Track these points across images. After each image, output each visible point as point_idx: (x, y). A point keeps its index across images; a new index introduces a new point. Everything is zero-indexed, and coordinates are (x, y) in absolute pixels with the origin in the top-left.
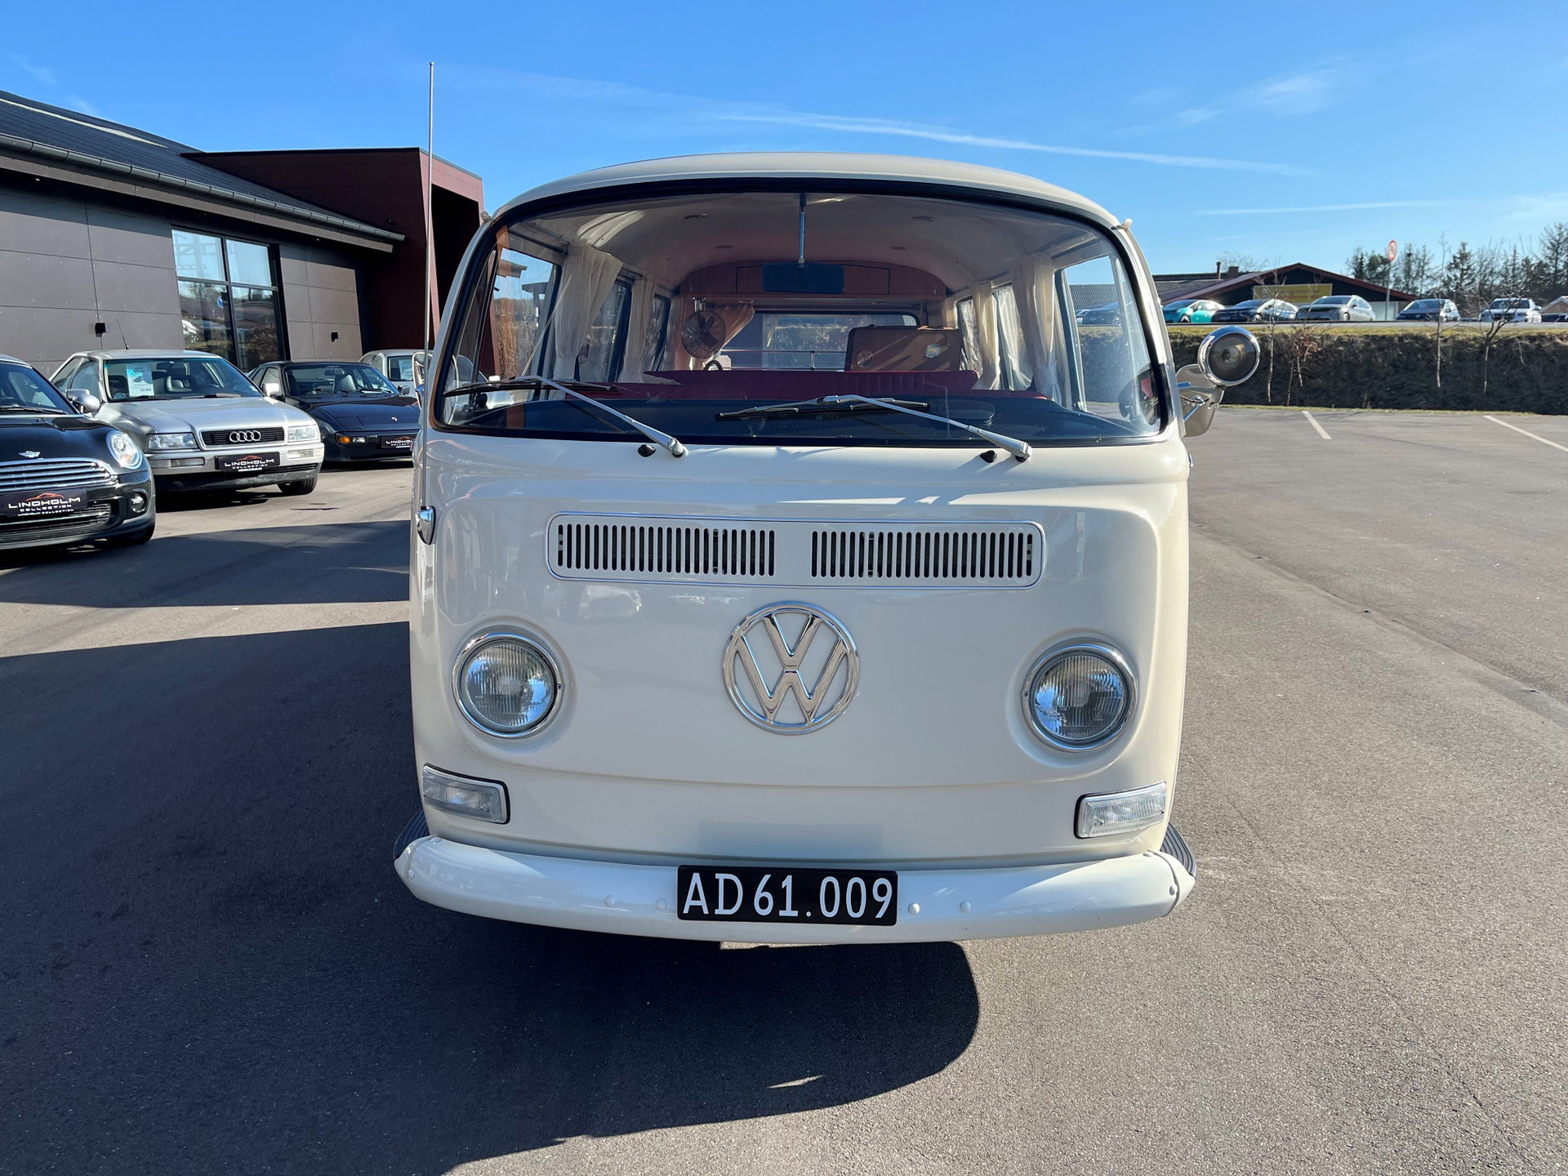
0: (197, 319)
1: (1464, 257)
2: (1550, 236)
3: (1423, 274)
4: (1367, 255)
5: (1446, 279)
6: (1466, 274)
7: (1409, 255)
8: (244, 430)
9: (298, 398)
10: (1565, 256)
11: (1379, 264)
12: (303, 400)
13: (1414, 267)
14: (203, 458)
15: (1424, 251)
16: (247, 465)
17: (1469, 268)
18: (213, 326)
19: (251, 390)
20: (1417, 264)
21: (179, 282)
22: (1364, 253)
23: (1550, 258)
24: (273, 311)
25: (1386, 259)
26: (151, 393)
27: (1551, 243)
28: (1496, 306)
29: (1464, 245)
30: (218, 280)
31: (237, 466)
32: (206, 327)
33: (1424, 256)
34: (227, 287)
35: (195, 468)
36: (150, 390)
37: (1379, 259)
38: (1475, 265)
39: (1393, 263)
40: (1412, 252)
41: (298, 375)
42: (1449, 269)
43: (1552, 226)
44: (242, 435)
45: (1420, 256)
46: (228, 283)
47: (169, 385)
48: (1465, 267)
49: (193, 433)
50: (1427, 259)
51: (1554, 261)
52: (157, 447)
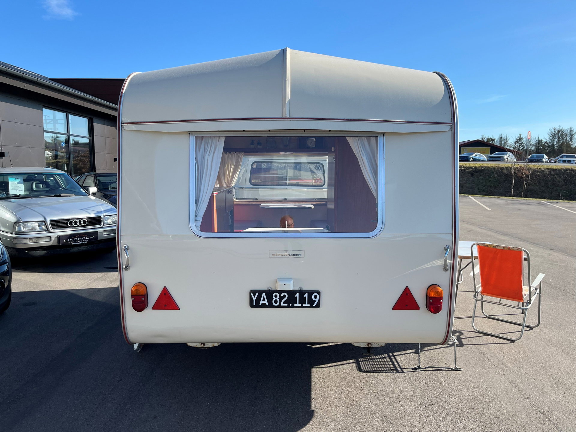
0: (52, 150)
1: (520, 139)
2: (551, 132)
3: (506, 145)
4: (486, 138)
5: (514, 147)
6: (521, 145)
7: (501, 138)
8: (77, 219)
9: (102, 191)
10: (557, 139)
11: (490, 141)
12: (105, 193)
13: (503, 142)
14: (50, 237)
15: (507, 137)
16: (78, 241)
17: (522, 143)
18: (60, 154)
19: (81, 191)
20: (504, 141)
21: (44, 133)
22: (485, 137)
23: (551, 140)
24: (88, 149)
25: (493, 139)
26: (22, 193)
27: (552, 135)
28: (562, 157)
29: (520, 135)
30: (64, 133)
31: (71, 241)
32: (56, 154)
33: (507, 138)
34: (68, 136)
35: (45, 242)
36: (22, 191)
37: (490, 139)
38: (524, 142)
39: (495, 141)
40: (502, 137)
41: (102, 179)
42: (515, 143)
43: (552, 128)
44: (76, 222)
45: (505, 139)
46: (68, 134)
47: (34, 187)
48: (521, 143)
49: (45, 222)
50: (507, 139)
51: (553, 141)
52: (21, 230)
